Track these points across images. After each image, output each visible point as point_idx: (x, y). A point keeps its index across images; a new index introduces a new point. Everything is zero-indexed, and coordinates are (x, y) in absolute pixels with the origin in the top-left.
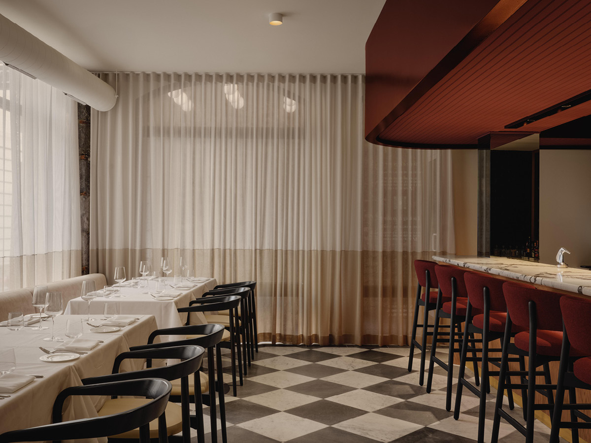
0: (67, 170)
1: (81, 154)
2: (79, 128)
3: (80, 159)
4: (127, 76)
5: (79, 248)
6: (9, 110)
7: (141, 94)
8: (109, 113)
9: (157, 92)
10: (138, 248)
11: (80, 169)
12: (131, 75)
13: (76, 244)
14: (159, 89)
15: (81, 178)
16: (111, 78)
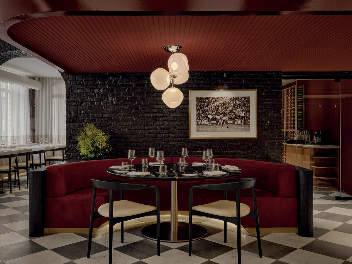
0: (25, 110)
1: (30, 104)
2: (30, 96)
3: (30, 106)
4: (46, 78)
5: (30, 135)
6: (4, 91)
7: (51, 84)
8: (41, 90)
9: (56, 83)
10: (50, 135)
11: (30, 109)
12: (48, 78)
13: (29, 133)
14: (57, 82)
15: (30, 112)
16: (41, 79)
